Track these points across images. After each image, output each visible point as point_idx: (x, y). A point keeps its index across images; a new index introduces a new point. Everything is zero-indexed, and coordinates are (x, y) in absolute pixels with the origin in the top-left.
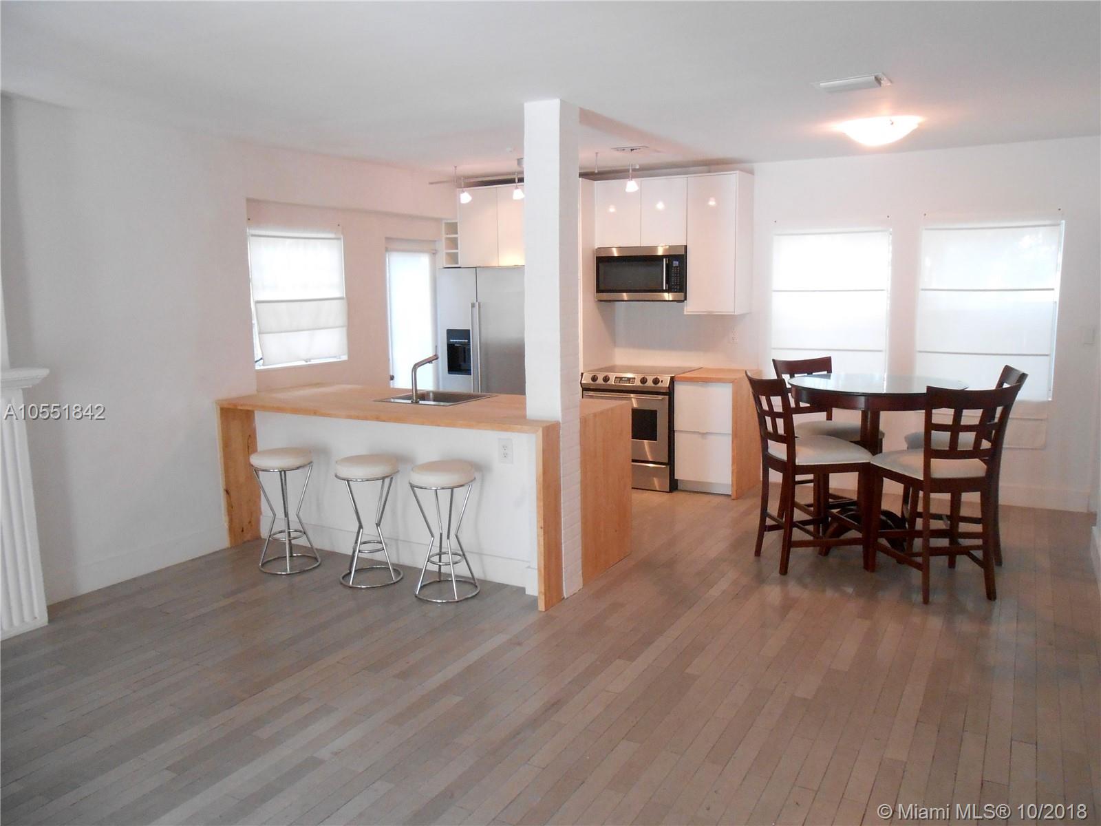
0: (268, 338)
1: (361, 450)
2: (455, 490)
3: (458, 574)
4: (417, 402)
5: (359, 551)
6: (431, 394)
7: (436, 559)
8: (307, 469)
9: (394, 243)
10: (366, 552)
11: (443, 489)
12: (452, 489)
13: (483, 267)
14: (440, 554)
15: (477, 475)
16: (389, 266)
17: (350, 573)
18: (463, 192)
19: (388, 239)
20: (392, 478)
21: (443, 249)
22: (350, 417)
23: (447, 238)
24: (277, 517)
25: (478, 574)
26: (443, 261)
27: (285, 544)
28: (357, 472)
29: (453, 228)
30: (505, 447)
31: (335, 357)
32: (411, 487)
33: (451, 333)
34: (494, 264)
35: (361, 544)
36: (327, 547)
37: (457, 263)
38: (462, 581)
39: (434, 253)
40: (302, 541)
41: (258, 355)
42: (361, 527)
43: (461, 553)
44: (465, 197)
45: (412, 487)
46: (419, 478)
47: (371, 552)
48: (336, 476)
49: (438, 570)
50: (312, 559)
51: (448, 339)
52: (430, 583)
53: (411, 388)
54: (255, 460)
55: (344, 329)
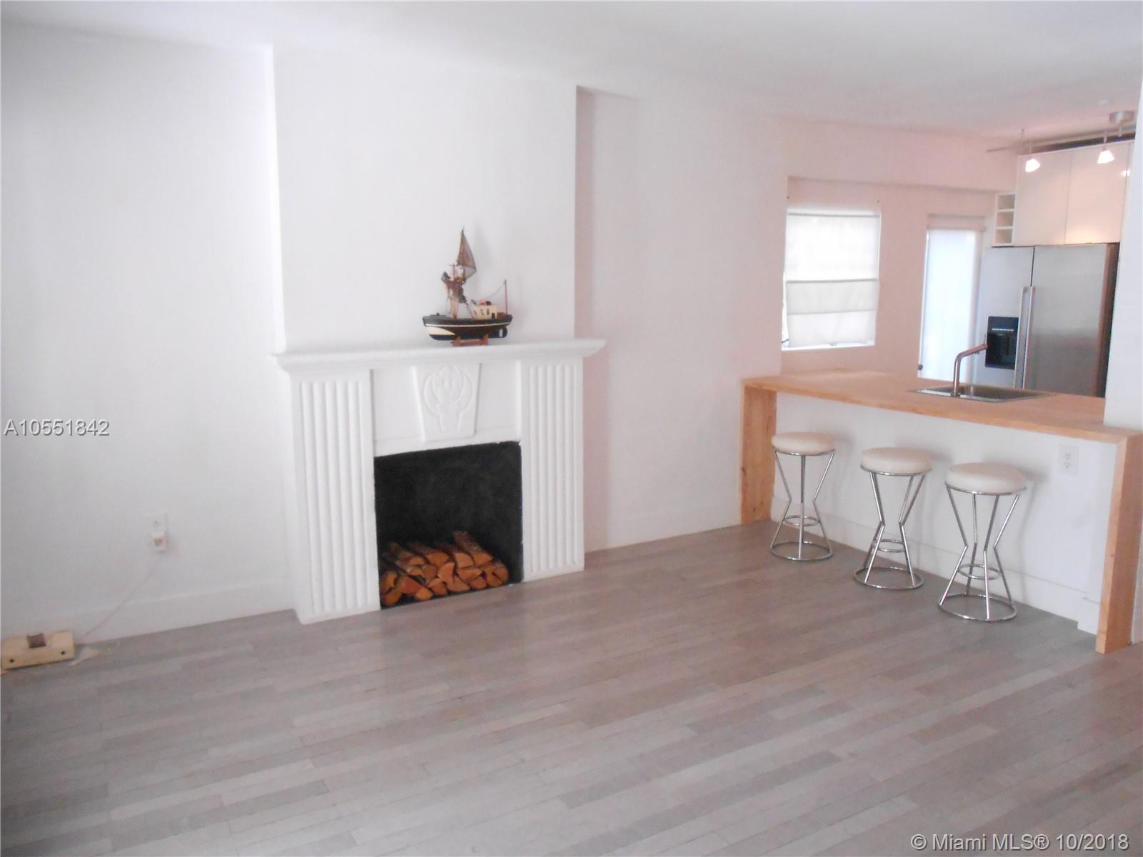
0: (796, 319)
1: (889, 443)
2: (1001, 498)
3: (992, 592)
4: (958, 396)
5: (878, 549)
6: (972, 389)
7: (967, 570)
8: (826, 457)
9: (936, 220)
10: (884, 551)
11: (985, 494)
12: (998, 496)
13: (1045, 246)
14: (972, 566)
15: (1029, 484)
16: (929, 244)
17: (865, 570)
18: (1030, 158)
19: (931, 216)
20: (924, 477)
21: (993, 225)
22: (881, 406)
23: (1001, 214)
24: (793, 501)
25: (1016, 595)
26: (991, 238)
27: (798, 531)
28: (886, 466)
29: (1009, 201)
30: (1068, 456)
31: (860, 342)
32: (947, 487)
33: (993, 321)
34: (1061, 242)
35: (883, 541)
36: (839, 539)
37: (1010, 241)
38: (996, 600)
39: (981, 231)
40: (815, 530)
41: (785, 335)
42: (883, 523)
43: (998, 569)
44: (1032, 165)
45: (949, 487)
46: (956, 479)
47: (891, 551)
48: (862, 467)
49: (966, 584)
50: (824, 549)
51: (990, 328)
52: (958, 596)
53: (952, 380)
54: (777, 442)
55: (874, 314)
